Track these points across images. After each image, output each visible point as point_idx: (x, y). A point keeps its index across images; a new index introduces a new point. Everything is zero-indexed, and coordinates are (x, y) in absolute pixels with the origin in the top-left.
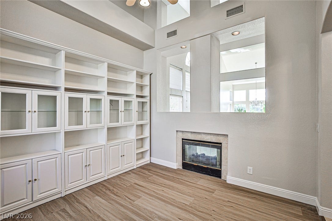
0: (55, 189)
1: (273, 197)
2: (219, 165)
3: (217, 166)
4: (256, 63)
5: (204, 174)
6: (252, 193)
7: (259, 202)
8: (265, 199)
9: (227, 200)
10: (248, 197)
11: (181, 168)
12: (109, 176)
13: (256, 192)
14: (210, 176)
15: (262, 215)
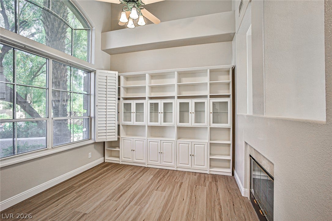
0: (142, 160)
12: (177, 168)
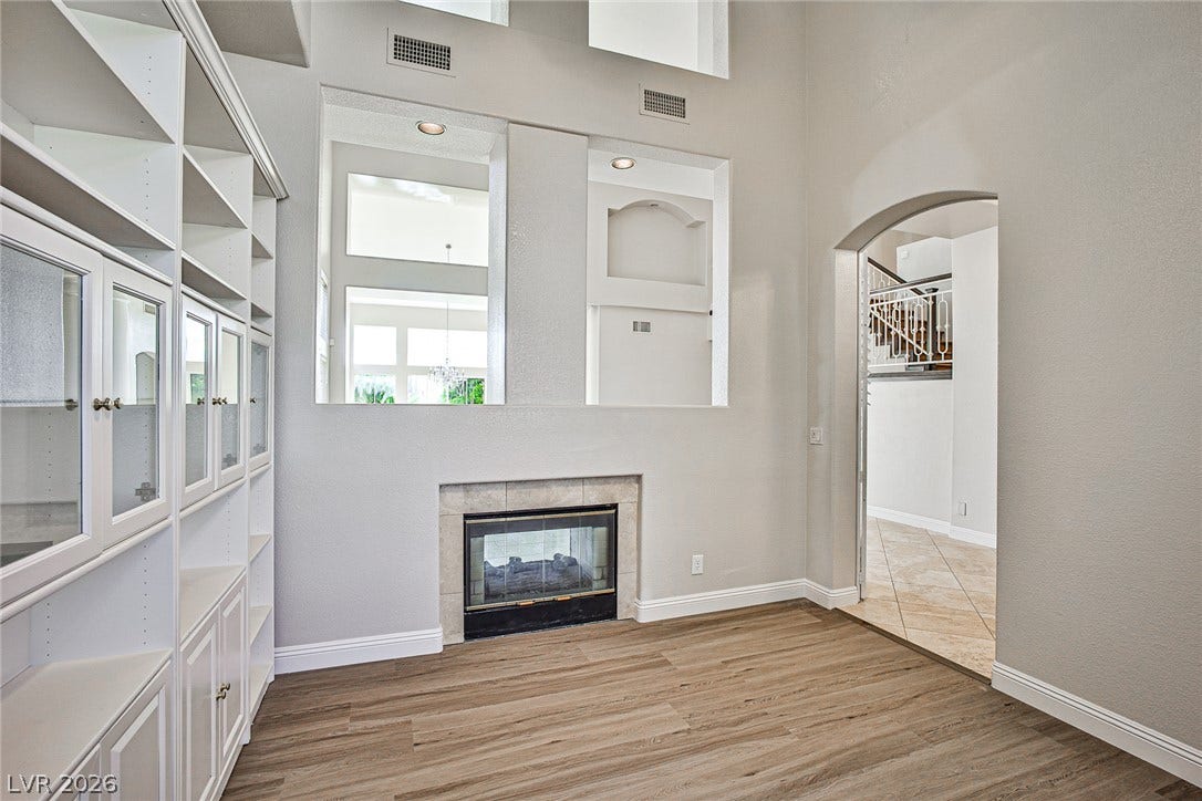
1: (739, 613)
2: (602, 578)
3: (595, 585)
4: (449, 247)
5: (559, 625)
6: (717, 622)
7: (760, 633)
8: (751, 623)
9: (719, 661)
10: (717, 636)
11: (460, 639)
13: (714, 617)
14: (579, 627)
15: (807, 653)
